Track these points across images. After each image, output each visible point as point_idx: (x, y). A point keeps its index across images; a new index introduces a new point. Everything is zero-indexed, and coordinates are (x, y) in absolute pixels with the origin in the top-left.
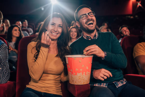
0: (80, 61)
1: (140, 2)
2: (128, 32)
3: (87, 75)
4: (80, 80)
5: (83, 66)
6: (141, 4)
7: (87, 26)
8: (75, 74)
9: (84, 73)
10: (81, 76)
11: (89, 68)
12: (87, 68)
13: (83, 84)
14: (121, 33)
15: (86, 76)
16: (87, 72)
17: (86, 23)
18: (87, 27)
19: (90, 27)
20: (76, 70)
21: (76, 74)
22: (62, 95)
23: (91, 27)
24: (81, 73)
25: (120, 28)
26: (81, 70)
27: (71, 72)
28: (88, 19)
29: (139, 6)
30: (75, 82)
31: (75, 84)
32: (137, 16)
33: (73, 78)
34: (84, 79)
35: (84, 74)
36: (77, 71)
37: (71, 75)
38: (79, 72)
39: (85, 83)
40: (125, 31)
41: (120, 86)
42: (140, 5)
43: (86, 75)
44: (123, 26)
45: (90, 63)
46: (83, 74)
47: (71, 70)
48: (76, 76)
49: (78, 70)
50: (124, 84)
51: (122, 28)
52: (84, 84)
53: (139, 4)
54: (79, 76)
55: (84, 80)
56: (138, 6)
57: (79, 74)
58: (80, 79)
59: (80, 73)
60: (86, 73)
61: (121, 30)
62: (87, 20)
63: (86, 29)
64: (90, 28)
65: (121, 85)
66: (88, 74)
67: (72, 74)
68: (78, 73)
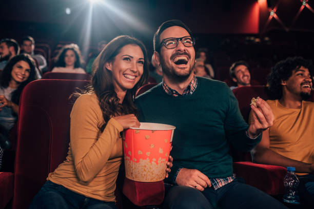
0: (147, 137)
1: (275, 10)
2: (248, 76)
3: (159, 165)
4: (145, 173)
5: (152, 146)
6: (276, 13)
7: (174, 65)
8: (135, 160)
9: (154, 160)
10: (147, 166)
11: (163, 150)
12: (161, 151)
13: (150, 181)
14: (234, 76)
15: (156, 166)
16: (160, 158)
17: (173, 57)
18: (172, 67)
19: (179, 68)
20: (139, 153)
21: (138, 161)
22: (115, 201)
23: (181, 68)
24: (148, 160)
25: (233, 65)
26: (148, 154)
27: (129, 156)
28: (178, 49)
29: (273, 18)
30: (136, 177)
31: (135, 180)
32: (267, 39)
33: (132, 167)
34: (153, 171)
35: (153, 162)
36: (140, 155)
37: (128, 162)
38: (144, 157)
39: (155, 180)
40: (243, 72)
41: (221, 186)
42: (275, 16)
43: (157, 164)
44: (241, 62)
45: (166, 142)
46: (151, 161)
47: (129, 153)
48: (137, 165)
49: (141, 153)
50: (229, 182)
51: (237, 65)
52: (152, 181)
53: (273, 14)
54: (143, 165)
55: (153, 174)
56: (271, 17)
57: (144, 161)
58: (145, 170)
59: (146, 159)
60: (157, 160)
61: (233, 69)
62: (176, 51)
63: (170, 71)
64: (178, 70)
65: (223, 185)
66: (162, 162)
67: (131, 161)
68: (141, 160)
